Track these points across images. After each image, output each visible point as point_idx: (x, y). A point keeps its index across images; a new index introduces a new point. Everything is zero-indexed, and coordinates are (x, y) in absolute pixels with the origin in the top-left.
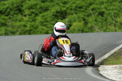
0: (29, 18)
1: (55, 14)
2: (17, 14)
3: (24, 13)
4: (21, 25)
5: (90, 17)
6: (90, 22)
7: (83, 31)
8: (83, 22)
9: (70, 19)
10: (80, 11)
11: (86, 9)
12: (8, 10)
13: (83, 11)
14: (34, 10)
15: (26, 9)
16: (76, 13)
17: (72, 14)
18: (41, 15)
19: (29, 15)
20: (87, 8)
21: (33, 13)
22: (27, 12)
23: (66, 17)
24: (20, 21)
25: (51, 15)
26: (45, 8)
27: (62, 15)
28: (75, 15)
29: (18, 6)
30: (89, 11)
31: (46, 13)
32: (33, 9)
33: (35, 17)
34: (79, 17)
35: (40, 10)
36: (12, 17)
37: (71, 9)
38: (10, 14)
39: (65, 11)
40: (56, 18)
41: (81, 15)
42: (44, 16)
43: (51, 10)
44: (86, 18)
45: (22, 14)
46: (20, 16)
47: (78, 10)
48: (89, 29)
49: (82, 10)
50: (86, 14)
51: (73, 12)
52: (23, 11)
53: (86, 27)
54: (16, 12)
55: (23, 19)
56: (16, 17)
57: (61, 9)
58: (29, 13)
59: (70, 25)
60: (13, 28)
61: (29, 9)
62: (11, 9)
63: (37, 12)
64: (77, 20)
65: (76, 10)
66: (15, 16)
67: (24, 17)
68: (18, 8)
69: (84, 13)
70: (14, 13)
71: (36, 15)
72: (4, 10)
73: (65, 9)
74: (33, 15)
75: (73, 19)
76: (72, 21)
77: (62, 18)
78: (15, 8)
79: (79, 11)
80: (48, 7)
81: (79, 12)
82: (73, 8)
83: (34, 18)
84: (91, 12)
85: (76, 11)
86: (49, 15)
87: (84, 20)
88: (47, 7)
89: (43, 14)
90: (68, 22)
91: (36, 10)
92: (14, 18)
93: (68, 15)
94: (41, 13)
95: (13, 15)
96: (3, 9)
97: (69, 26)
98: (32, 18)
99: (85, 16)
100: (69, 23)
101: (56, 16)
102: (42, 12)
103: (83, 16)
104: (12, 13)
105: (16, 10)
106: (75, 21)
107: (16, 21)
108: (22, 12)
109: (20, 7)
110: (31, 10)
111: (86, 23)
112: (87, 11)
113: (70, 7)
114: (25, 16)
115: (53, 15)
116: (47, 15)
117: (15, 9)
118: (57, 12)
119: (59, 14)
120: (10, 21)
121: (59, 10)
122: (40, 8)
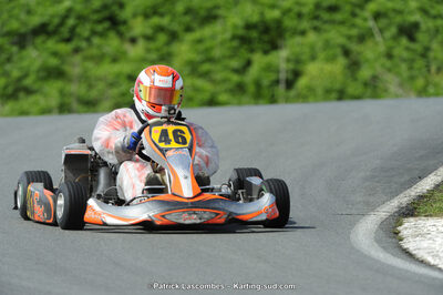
0: (148, 50)
1: (241, 32)
2: (102, 35)
3: (130, 29)
4: (118, 75)
5: (369, 43)
6: (367, 61)
7: (342, 95)
8: (342, 61)
9: (297, 49)
10: (332, 22)
11: (354, 15)
12: (71, 22)
13: (342, 23)
14: (165, 21)
15: (135, 15)
16: (316, 29)
17: (303, 33)
18: (190, 37)
19: (149, 38)
20: (357, 11)
21: (160, 29)
22: (139, 27)
23: (279, 42)
24: (115, 60)
25: (228, 35)
26: (203, 13)
27: (266, 38)
28: (312, 37)
29: (105, 7)
30: (365, 20)
31: (207, 31)
32: (162, 15)
33: (168, 43)
34: (327, 45)
35: (187, 19)
36: (84, 44)
37: (300, 16)
38: (79, 35)
39: (279, 23)
40: (245, 46)
41: (336, 35)
42: (200, 41)
43: (224, 18)
44: (354, 47)
45: (121, 35)
46: (113, 43)
47: (326, 16)
48: (366, 84)
49: (338, 16)
50: (354, 32)
51: (305, 24)
52: (125, 23)
53: (355, 79)
54: (99, 28)
55: (124, 53)
56: (99, 47)
57: (262, 14)
58: (149, 32)
59: (297, 74)
60: (90, 87)
61: (147, 16)
62: (81, 18)
63: (175, 27)
64: (322, 55)
65: (316, 18)
66: (96, 40)
67: (127, 47)
68: (106, 13)
69: (344, 30)
70: (94, 33)
71: (174, 37)
72: (56, 21)
73: (276, 14)
74: (162, 38)
75: (307, 50)
76: (304, 57)
77: (267, 47)
78: (97, 11)
79: (326, 22)
80: (217, 7)
81: (326, 27)
82: (305, 10)
83: (165, 50)
84: (371, 23)
85: (316, 23)
86: (220, 38)
87: (346, 53)
88: (210, 10)
89: (197, 35)
90: (288, 60)
91: (172, 21)
92: (94, 51)
93: (287, 35)
94: (188, 29)
95: (88, 40)
96: (52, 16)
97: (291, 77)
98: (158, 50)
99: (349, 38)
100: (291, 66)
101: (244, 41)
102: (195, 25)
103: (342, 40)
104: (85, 31)
105: (100, 22)
106: (313, 58)
107: (99, 59)
108: (122, 28)
109: (115, 8)
110: (156, 20)
111: (354, 65)
112: (358, 21)
113: (296, 9)
114: (133, 41)
115: (234, 37)
116: (213, 37)
117: (95, 17)
118: (249, 27)
119: (254, 34)
120: (77, 58)
121: (255, 18)
122: (188, 11)
